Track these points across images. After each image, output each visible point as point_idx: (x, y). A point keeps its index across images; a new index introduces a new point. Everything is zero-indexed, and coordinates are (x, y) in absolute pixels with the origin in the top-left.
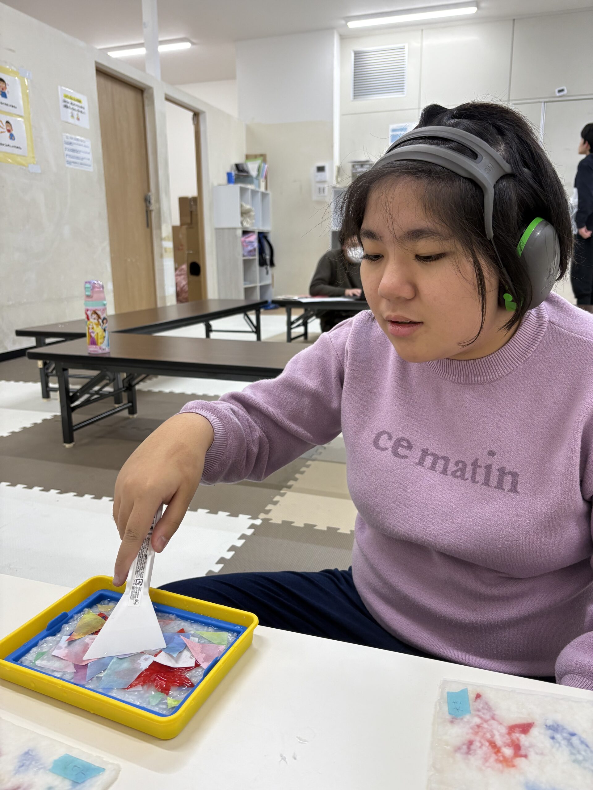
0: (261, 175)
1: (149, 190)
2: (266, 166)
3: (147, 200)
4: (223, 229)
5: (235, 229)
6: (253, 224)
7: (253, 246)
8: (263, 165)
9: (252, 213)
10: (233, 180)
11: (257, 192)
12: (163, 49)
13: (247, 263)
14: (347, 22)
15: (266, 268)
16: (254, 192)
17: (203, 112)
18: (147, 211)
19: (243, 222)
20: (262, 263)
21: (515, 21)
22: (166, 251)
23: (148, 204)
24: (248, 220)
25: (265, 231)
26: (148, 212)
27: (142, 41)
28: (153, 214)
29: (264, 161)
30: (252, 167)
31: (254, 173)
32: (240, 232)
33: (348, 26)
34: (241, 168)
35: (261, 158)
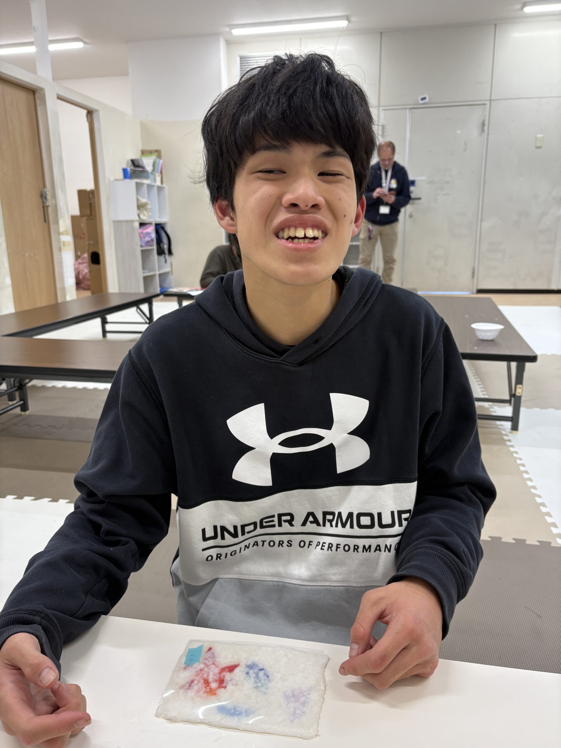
0: (156, 170)
1: (44, 186)
2: (161, 161)
3: (43, 196)
4: (121, 222)
5: (132, 221)
6: (150, 217)
7: (150, 237)
8: (158, 160)
9: (149, 207)
10: (129, 176)
11: (153, 186)
12: (53, 48)
13: (145, 254)
14: (231, 29)
15: (165, 257)
16: (150, 187)
17: (97, 111)
18: (43, 207)
19: (140, 215)
20: (161, 252)
21: (383, 34)
22: (64, 245)
23: (44, 200)
24: (145, 212)
25: (162, 223)
26: (45, 208)
27: (32, 40)
28: (50, 209)
29: (159, 156)
30: (148, 163)
31: (149, 168)
32: (137, 225)
33: (232, 33)
34: (136, 164)
35: (156, 154)
